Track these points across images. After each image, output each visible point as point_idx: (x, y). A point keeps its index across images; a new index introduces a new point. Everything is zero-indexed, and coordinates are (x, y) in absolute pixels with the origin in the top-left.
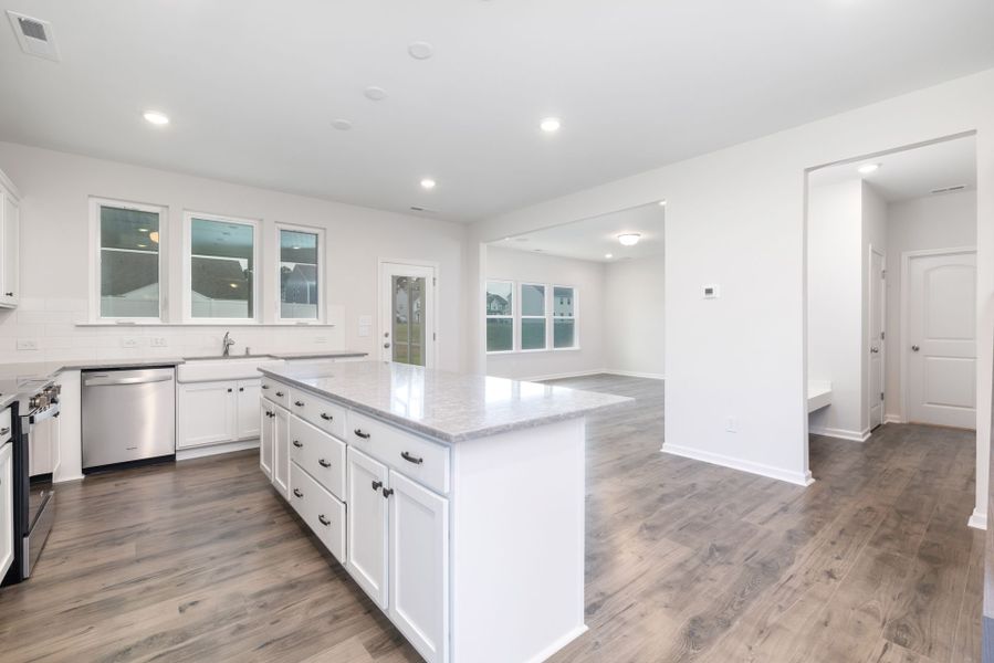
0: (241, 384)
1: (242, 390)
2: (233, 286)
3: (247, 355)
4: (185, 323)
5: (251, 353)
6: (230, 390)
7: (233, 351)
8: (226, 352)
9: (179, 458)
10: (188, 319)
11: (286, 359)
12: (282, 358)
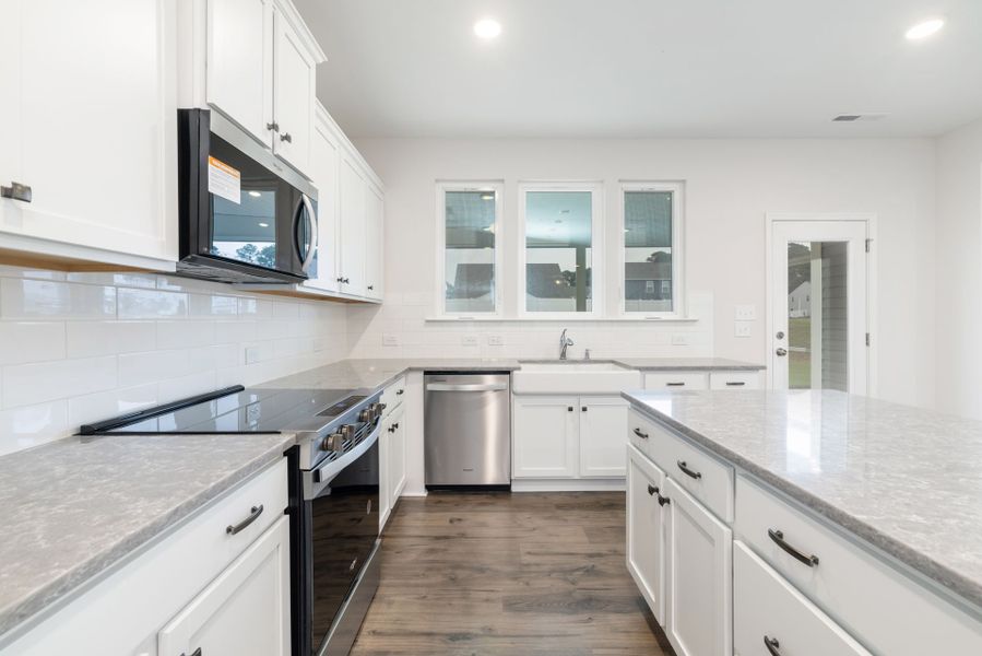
0: (584, 402)
1: (584, 409)
2: (558, 282)
3: (587, 360)
4: (520, 317)
5: (592, 357)
6: (570, 409)
7: (572, 353)
8: (563, 354)
9: (514, 489)
10: (523, 313)
11: (640, 369)
12: (636, 368)
